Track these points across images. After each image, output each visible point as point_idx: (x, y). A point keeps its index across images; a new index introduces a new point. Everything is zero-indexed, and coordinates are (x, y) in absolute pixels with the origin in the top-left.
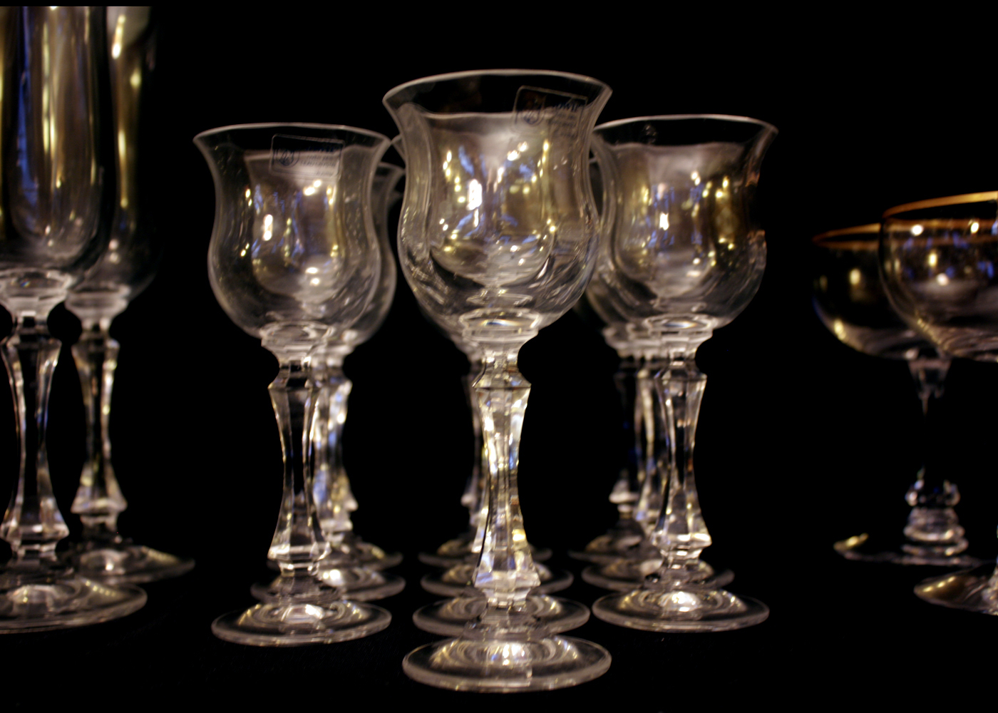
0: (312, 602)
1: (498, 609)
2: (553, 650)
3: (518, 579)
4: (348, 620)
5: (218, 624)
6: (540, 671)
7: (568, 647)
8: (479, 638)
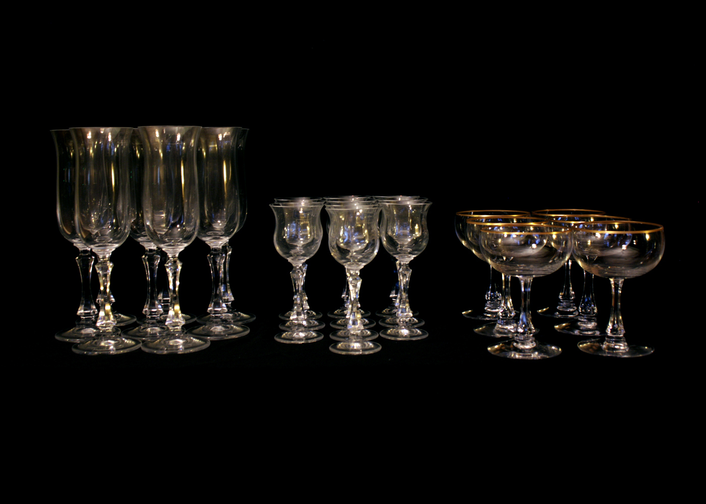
0: (302, 332)
1: (353, 335)
2: (367, 345)
3: (358, 327)
4: (312, 337)
5: (276, 337)
6: (364, 350)
7: (371, 344)
8: (348, 342)
